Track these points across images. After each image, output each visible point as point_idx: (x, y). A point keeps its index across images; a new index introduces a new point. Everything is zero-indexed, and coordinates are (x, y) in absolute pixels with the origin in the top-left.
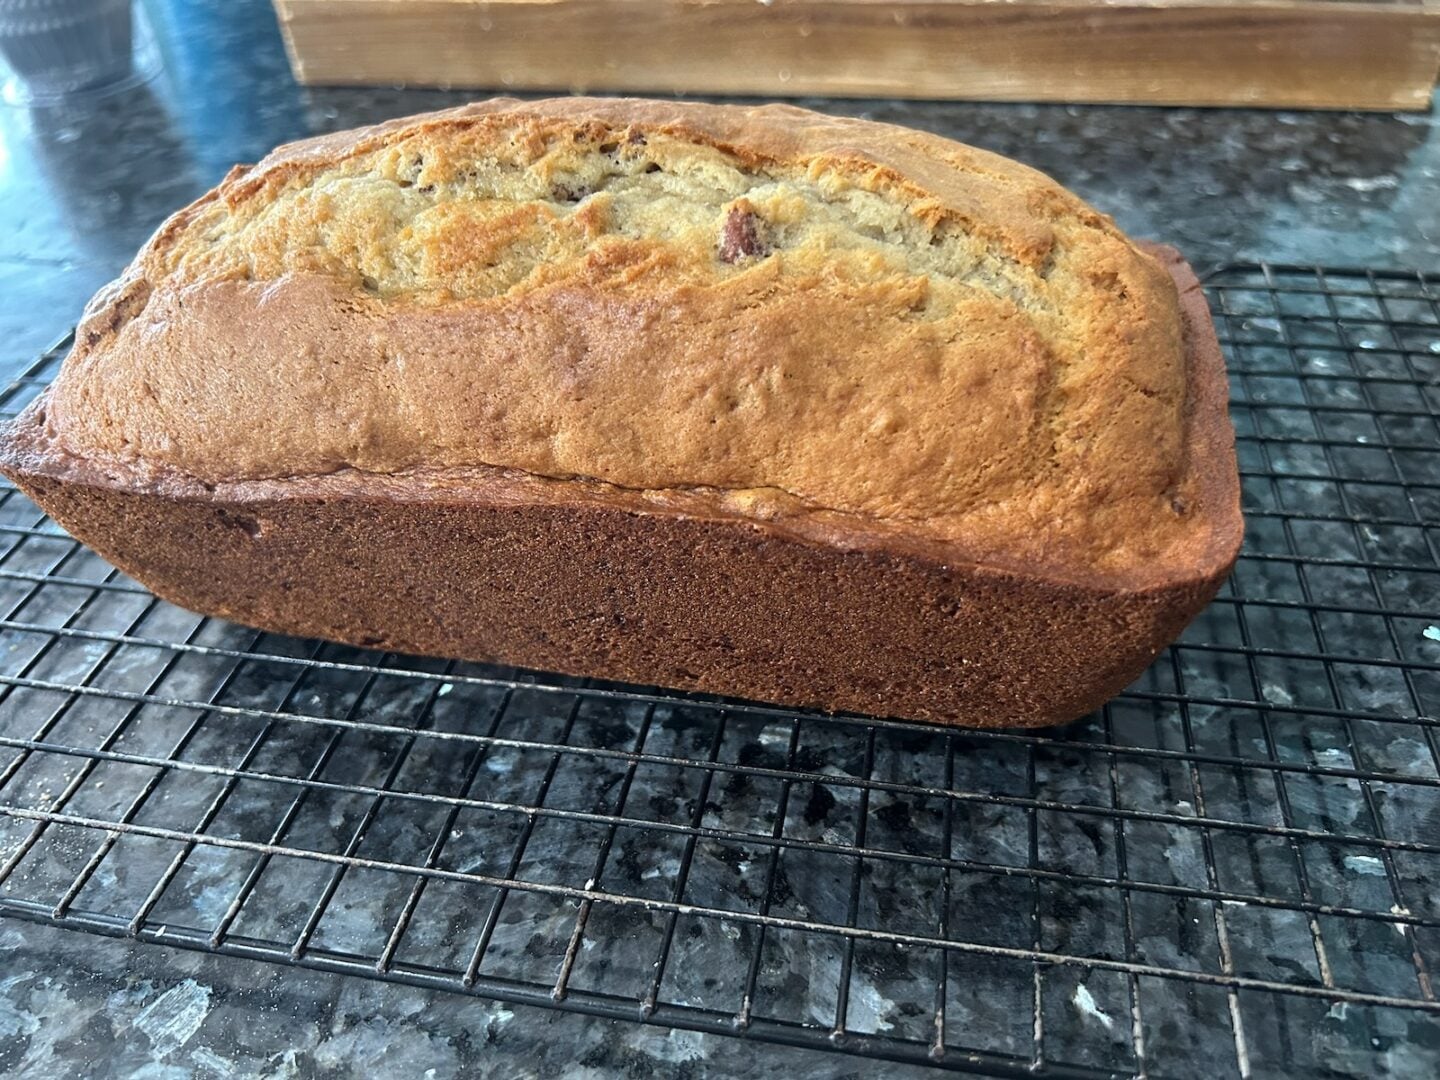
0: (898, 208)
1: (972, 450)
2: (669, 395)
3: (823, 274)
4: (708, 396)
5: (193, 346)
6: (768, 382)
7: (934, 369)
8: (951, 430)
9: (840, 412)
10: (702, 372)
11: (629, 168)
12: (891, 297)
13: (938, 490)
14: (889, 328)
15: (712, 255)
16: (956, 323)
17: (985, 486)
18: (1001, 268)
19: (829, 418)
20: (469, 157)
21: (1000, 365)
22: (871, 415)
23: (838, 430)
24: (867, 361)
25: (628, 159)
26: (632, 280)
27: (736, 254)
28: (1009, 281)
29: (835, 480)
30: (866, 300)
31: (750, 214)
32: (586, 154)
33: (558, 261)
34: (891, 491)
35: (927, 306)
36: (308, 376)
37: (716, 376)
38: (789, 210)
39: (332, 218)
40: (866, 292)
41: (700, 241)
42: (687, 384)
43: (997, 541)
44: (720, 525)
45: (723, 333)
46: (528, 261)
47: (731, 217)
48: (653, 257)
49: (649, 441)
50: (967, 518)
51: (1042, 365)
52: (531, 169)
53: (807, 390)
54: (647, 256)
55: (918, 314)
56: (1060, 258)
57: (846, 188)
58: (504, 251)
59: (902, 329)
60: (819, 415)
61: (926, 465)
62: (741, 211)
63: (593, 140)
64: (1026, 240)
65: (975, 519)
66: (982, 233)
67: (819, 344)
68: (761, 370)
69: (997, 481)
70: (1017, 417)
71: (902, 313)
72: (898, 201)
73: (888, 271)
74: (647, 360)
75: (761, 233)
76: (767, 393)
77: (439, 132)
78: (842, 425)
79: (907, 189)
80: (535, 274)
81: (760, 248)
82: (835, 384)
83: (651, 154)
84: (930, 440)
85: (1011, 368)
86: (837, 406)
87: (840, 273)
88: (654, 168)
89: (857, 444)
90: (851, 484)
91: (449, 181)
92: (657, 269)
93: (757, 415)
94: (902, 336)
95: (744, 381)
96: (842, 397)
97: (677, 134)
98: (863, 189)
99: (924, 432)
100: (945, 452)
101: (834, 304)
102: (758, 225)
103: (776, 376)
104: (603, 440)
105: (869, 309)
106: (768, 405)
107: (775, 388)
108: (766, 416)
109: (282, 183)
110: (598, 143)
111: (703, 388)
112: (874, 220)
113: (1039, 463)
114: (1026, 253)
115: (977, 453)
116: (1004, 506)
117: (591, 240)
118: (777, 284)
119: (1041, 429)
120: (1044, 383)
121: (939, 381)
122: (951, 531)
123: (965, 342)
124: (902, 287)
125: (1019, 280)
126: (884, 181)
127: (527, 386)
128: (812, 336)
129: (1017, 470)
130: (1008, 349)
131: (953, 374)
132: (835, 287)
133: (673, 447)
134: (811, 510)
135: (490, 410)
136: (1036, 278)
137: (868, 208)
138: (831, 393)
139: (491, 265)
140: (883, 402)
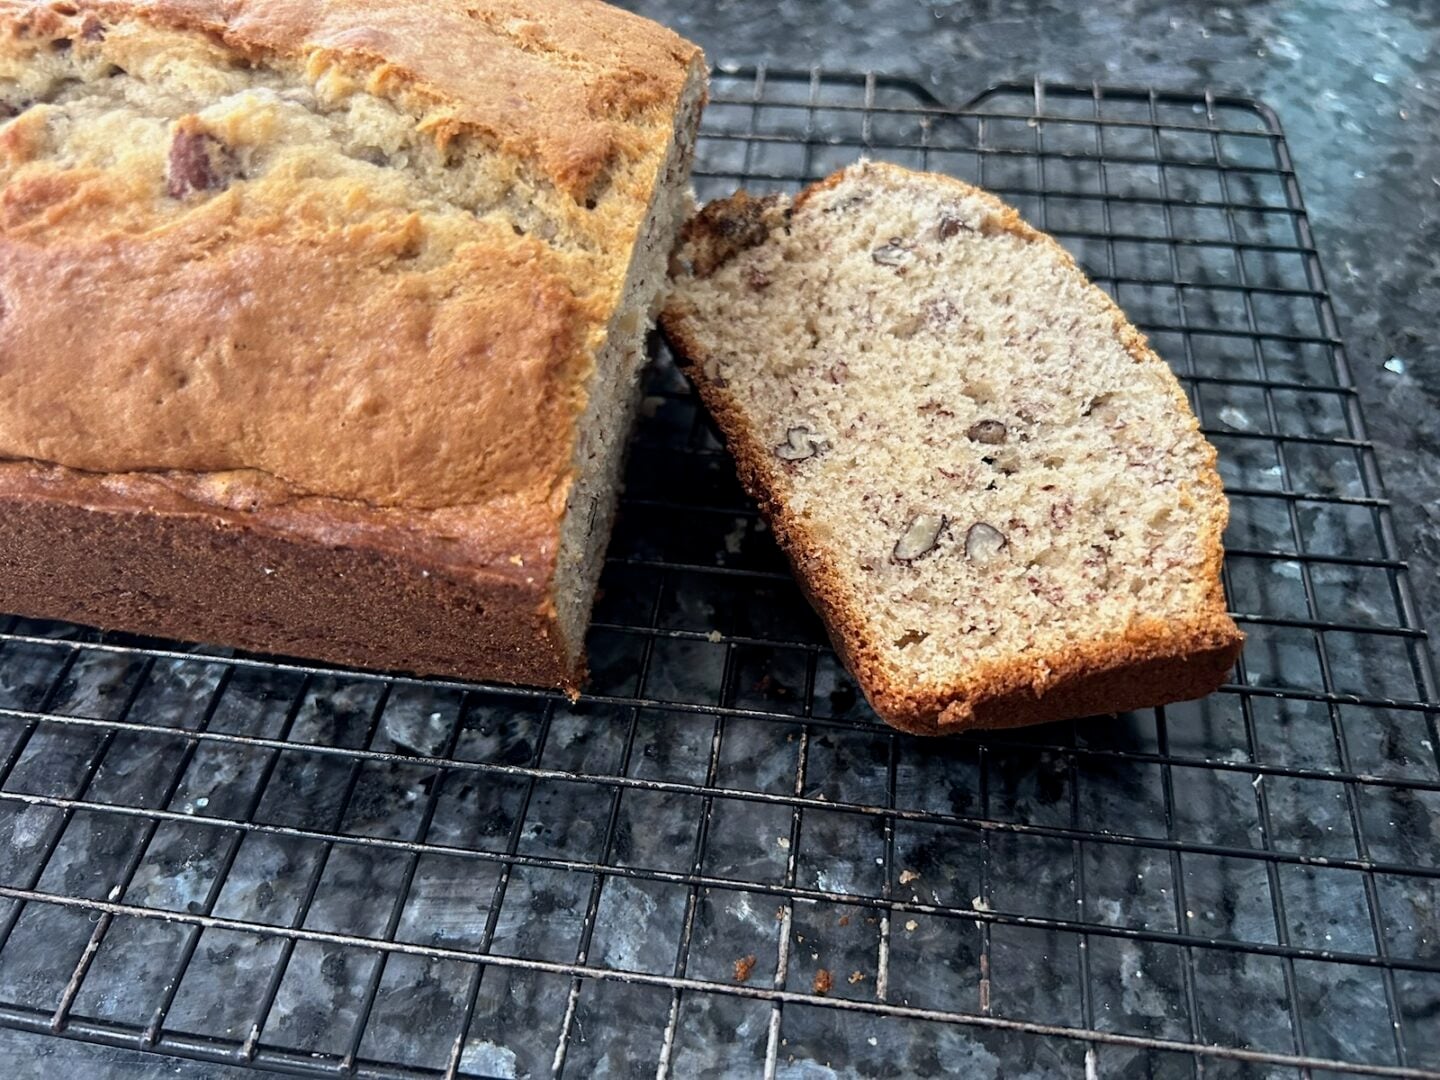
0: (408, 118)
1: (471, 434)
2: (102, 369)
3: (288, 212)
4: (149, 371)
6: (217, 354)
7: (420, 334)
8: (441, 410)
9: (309, 389)
10: (137, 342)
11: (86, 71)
12: (367, 242)
13: (438, 479)
14: (368, 282)
15: (157, 188)
16: (453, 274)
17: (493, 474)
18: (535, 195)
21: (504, 327)
22: (346, 394)
23: (308, 410)
24: (338, 325)
25: (83, 60)
26: (55, 223)
27: (183, 190)
28: (542, 212)
29: (319, 467)
30: (336, 247)
31: (200, 136)
32: (30, 54)
34: (383, 481)
35: (422, 249)
37: (154, 347)
38: (253, 128)
40: (338, 237)
41: (142, 170)
42: (119, 358)
43: (508, 539)
44: (183, 519)
45: (158, 291)
47: (177, 139)
48: (82, 193)
49: (92, 423)
50: (479, 511)
51: (556, 324)
53: (267, 364)
54: (74, 191)
55: (408, 263)
56: (619, 176)
57: (348, 92)
59: (382, 282)
60: (285, 394)
61: (417, 452)
62: (187, 133)
63: (40, 34)
64: (566, 158)
65: (487, 512)
66: (510, 151)
67: (278, 304)
68: (207, 339)
69: (507, 469)
70: (523, 392)
71: (385, 263)
72: (410, 110)
73: (372, 207)
74: (70, 327)
75: (216, 159)
76: (217, 367)
78: (313, 405)
79: (421, 93)
81: (215, 179)
82: (300, 354)
83: (109, 52)
84: (418, 421)
85: (518, 330)
86: (304, 381)
88: (116, 71)
89: (334, 428)
90: (338, 472)
92: (84, 209)
93: (210, 395)
94: (382, 294)
95: (188, 353)
96: (310, 371)
98: (369, 93)
99: (411, 413)
100: (439, 436)
101: (296, 254)
102: (211, 149)
103: (226, 347)
104: (38, 423)
105: (340, 259)
106: (221, 382)
107: (226, 362)
108: (221, 395)
110: (47, 38)
111: (141, 362)
112: (370, 137)
113: (555, 446)
114: (565, 177)
115: (476, 439)
116: (521, 497)
117: (16, 169)
118: (229, 229)
119: (555, 406)
120: (559, 346)
121: (427, 350)
122: (459, 528)
123: (465, 296)
124: (383, 228)
125: (553, 211)
126: (393, 82)
128: (268, 296)
129: (527, 456)
130: (516, 304)
131: (443, 340)
132: (299, 231)
133: (122, 430)
134: (300, 497)
136: (573, 207)
137: (370, 120)
138: (297, 366)
140: (359, 377)
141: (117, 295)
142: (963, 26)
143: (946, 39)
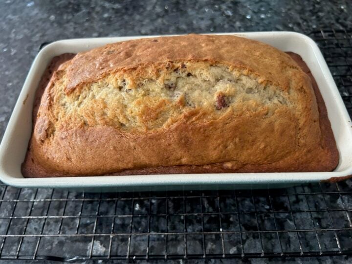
0: (255, 81)
1: (283, 148)
2: (211, 147)
3: (244, 110)
4: (220, 147)
5: (78, 147)
6: (235, 141)
7: (273, 131)
9: (252, 145)
10: (219, 141)
11: (183, 75)
12: (261, 114)
14: (261, 122)
15: (215, 108)
16: (276, 117)
18: (280, 93)
19: (250, 147)
20: (139, 80)
21: (287, 126)
22: (260, 145)
24: (257, 132)
25: (182, 73)
26: (196, 120)
27: (221, 108)
28: (282, 97)
29: (251, 159)
30: (256, 116)
31: (223, 97)
32: (170, 73)
33: (175, 116)
34: (264, 159)
35: (269, 113)
36: (115, 154)
37: (223, 142)
39: (107, 107)
40: (255, 114)
41: (211, 106)
42: (215, 145)
45: (222, 131)
46: (166, 116)
47: (218, 98)
48: (201, 113)
51: (295, 124)
52: (158, 81)
53: (245, 142)
54: (198, 113)
55: (267, 116)
56: (291, 85)
57: (240, 75)
58: (159, 115)
59: (264, 121)
60: (248, 147)
61: (273, 153)
62: (221, 96)
63: (171, 69)
64: (284, 84)
66: (274, 84)
67: (246, 130)
68: (233, 139)
71: (263, 117)
72: (254, 78)
73: (258, 106)
74: (204, 141)
75: (226, 101)
76: (235, 144)
77: (128, 72)
78: (253, 148)
79: (255, 74)
80: (169, 120)
81: (227, 105)
82: (251, 138)
83: (188, 71)
84: (273, 148)
85: (289, 126)
87: (248, 110)
88: (190, 75)
89: (257, 152)
90: (255, 159)
91: (136, 88)
92: (202, 116)
93: (233, 149)
94: (264, 123)
95: (229, 142)
96: (253, 141)
97: (192, 61)
98: (245, 75)
99: (272, 146)
100: (277, 150)
101: (249, 119)
102: (225, 98)
103: (237, 140)
105: (256, 118)
106: (235, 146)
107: (237, 142)
108: (235, 149)
109: (82, 88)
110: (173, 69)
111: (219, 145)
112: (250, 86)
113: (296, 147)
114: (285, 89)
116: (289, 157)
117: (182, 109)
118: (233, 116)
121: (274, 133)
123: (278, 121)
124: (262, 110)
125: (284, 96)
126: (250, 72)
127: (175, 150)
128: (244, 128)
129: (292, 150)
130: (288, 121)
131: (277, 131)
132: (248, 114)
133: (212, 158)
134: (245, 165)
135: (166, 157)
136: (288, 95)
137: (247, 82)
138: (250, 141)
139: (157, 119)
140: (263, 141)
141: (214, 133)
142: (163, 17)
143: (160, 20)
